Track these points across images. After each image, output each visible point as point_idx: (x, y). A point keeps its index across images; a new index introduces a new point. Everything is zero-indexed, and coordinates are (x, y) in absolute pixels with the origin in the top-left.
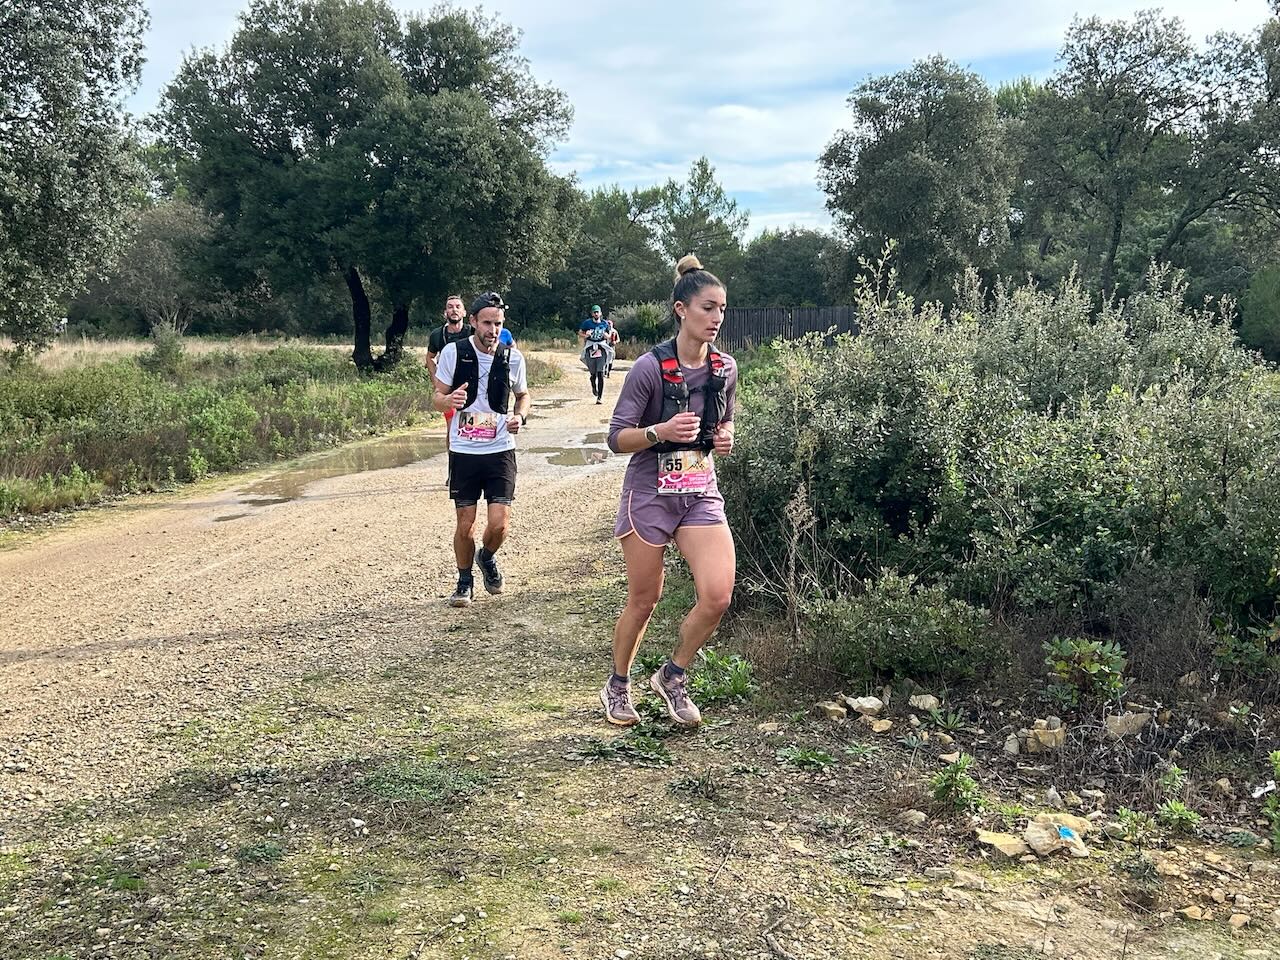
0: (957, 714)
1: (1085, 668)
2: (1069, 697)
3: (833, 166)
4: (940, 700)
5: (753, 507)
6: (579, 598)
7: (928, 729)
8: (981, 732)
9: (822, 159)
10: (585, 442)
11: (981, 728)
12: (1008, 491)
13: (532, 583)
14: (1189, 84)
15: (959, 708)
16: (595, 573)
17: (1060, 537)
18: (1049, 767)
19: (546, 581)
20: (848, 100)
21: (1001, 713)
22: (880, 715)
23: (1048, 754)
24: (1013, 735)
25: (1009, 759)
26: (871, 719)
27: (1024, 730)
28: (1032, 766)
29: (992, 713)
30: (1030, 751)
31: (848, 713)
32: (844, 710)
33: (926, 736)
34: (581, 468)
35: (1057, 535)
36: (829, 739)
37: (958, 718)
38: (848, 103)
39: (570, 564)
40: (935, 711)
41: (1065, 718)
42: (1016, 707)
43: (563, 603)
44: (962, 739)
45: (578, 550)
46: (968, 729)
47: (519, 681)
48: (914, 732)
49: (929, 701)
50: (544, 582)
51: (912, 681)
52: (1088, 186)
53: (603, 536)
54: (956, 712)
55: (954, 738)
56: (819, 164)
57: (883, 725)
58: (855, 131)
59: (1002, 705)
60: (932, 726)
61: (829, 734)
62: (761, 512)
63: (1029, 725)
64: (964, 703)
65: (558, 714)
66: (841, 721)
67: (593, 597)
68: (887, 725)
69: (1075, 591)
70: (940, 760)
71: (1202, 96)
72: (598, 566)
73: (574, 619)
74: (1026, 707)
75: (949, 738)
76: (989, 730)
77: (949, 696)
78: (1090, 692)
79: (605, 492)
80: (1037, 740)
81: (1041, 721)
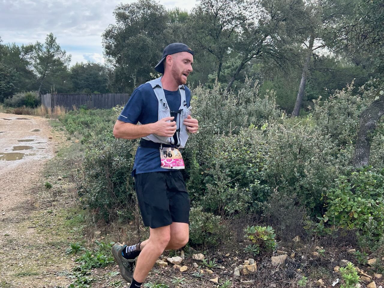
0: (213, 261)
1: (262, 238)
2: (255, 250)
3: (108, 38)
4: (205, 255)
5: (113, 178)
6: (32, 220)
7: (202, 268)
8: (223, 267)
9: (104, 35)
10: (13, 151)
11: (223, 266)
12: (217, 166)
13: (8, 215)
14: (244, 11)
15: (213, 258)
16: (36, 208)
17: (238, 184)
18: (254, 281)
19: (14, 213)
20: (114, 13)
21: (230, 259)
22: (182, 264)
23: (252, 275)
24: (236, 269)
25: (237, 278)
26: (178, 266)
27: (240, 265)
28: (247, 281)
29: (226, 259)
30: (245, 274)
31: (168, 264)
32: (166, 263)
33: (202, 271)
34: (15, 161)
35: (237, 184)
36: (163, 276)
37: (213, 263)
38: (113, 14)
39: (23, 205)
40: (203, 260)
41: (255, 260)
42: (235, 255)
43: (24, 223)
44: (217, 271)
45: (24, 199)
46: (218, 267)
47: (14, 262)
48: (197, 270)
49: (200, 256)
50: (13, 214)
51: (192, 248)
52: (210, 49)
53: (34, 191)
54: (212, 260)
55: (213, 271)
56: (102, 38)
57: (184, 268)
58: (117, 25)
59: (230, 255)
60: (203, 267)
61: (163, 275)
62: (117, 179)
63: (242, 263)
64: (214, 256)
65: (37, 277)
66: (166, 268)
67: (38, 219)
68: (186, 268)
69: (248, 206)
70: (211, 282)
71: (248, 16)
72: (37, 205)
73: (32, 230)
74: (239, 256)
75: (212, 272)
76: (226, 266)
77: (208, 254)
78: (264, 247)
79: (29, 172)
80: (247, 269)
81: (247, 261)
